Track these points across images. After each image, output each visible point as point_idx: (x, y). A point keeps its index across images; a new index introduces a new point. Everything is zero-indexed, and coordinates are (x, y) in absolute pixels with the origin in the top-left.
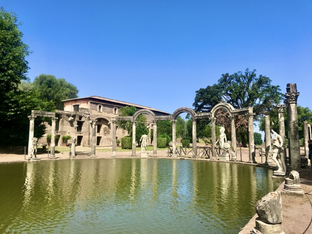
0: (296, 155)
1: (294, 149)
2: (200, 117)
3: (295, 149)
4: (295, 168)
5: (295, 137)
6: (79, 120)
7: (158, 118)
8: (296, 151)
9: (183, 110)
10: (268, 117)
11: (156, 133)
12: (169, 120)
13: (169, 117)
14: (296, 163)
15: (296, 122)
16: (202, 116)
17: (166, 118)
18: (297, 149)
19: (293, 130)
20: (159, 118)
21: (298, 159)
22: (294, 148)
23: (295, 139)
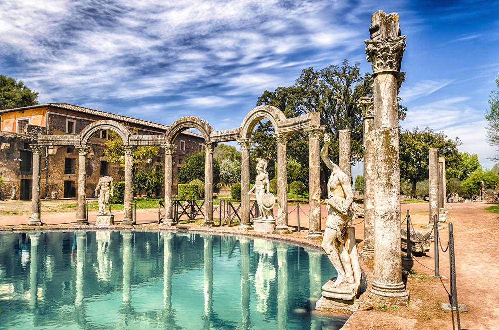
0: (388, 236)
1: (383, 217)
2: (221, 136)
3: (387, 218)
4: (384, 276)
5: (389, 179)
6: (25, 148)
7: (135, 140)
8: (389, 222)
9: (187, 122)
10: (346, 134)
11: (130, 173)
12: (159, 144)
13: (160, 138)
14: (386, 262)
15: (391, 133)
16: (224, 136)
17: (152, 140)
18: (392, 217)
19: (383, 158)
20: (138, 140)
21: (394, 247)
22: (383, 213)
23: (386, 185)
